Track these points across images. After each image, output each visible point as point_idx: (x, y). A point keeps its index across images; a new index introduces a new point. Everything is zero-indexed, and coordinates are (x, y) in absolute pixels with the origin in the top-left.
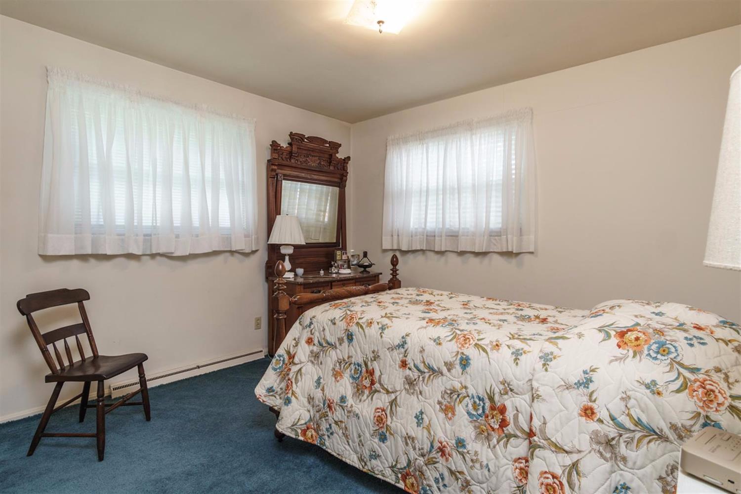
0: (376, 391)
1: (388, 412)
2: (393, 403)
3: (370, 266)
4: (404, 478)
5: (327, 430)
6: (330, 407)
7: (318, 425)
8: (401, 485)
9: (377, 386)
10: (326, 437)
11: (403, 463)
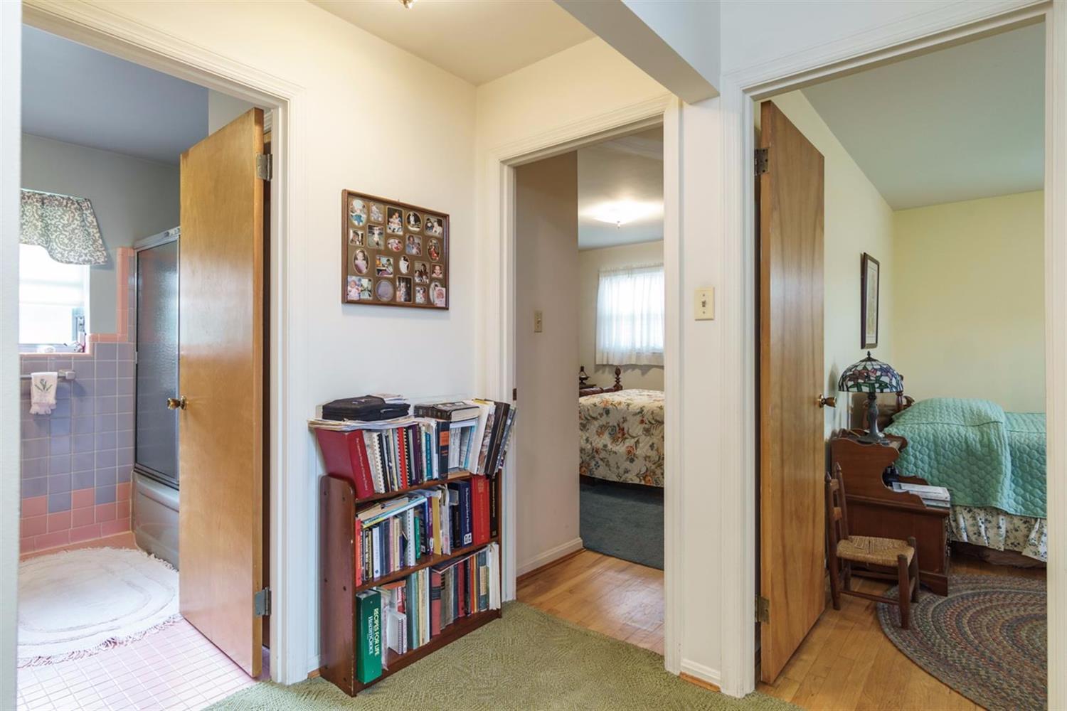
0: (627, 438)
1: (634, 448)
2: (637, 442)
3: (586, 379)
4: (644, 479)
5: (595, 465)
6: (597, 452)
7: (589, 464)
8: (643, 483)
9: (626, 436)
10: (594, 470)
11: (644, 470)
